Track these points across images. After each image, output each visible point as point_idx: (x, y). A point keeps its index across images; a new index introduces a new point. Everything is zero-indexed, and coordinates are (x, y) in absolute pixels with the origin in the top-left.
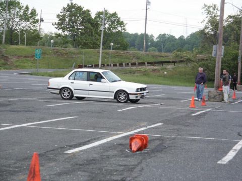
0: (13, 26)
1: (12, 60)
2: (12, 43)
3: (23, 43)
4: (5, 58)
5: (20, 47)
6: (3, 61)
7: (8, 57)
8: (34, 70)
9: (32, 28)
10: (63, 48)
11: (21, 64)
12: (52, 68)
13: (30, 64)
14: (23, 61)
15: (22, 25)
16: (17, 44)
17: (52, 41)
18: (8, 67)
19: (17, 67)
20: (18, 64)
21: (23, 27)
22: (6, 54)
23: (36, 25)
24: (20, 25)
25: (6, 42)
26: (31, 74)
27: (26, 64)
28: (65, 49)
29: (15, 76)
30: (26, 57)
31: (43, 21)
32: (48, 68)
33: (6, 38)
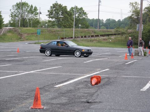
0: (24, 17)
1: (24, 36)
2: (24, 27)
3: (30, 27)
4: (21, 35)
5: (28, 28)
6: (19, 37)
7: (22, 34)
8: (37, 41)
9: (35, 17)
10: (52, 29)
11: (30, 38)
12: (46, 40)
13: (35, 38)
14: (31, 36)
15: (30, 16)
16: (27, 27)
17: (46, 25)
18: (22, 39)
19: (27, 40)
20: (28, 38)
21: (30, 17)
22: (21, 32)
23: (37, 15)
24: (28, 16)
25: (21, 26)
26: (35, 43)
27: (32, 38)
28: (54, 29)
29: (26, 45)
30: (32, 34)
31: (41, 13)
32: (45, 40)
33: (20, 24)
